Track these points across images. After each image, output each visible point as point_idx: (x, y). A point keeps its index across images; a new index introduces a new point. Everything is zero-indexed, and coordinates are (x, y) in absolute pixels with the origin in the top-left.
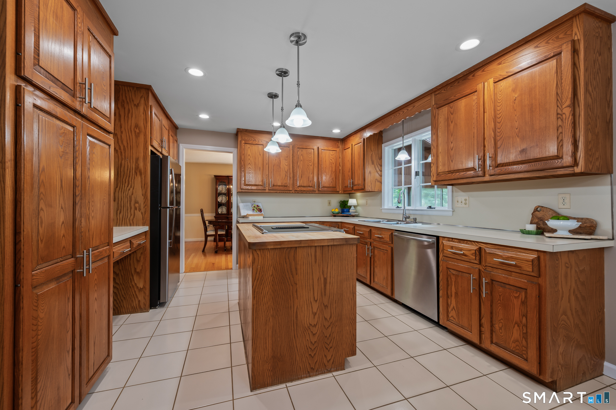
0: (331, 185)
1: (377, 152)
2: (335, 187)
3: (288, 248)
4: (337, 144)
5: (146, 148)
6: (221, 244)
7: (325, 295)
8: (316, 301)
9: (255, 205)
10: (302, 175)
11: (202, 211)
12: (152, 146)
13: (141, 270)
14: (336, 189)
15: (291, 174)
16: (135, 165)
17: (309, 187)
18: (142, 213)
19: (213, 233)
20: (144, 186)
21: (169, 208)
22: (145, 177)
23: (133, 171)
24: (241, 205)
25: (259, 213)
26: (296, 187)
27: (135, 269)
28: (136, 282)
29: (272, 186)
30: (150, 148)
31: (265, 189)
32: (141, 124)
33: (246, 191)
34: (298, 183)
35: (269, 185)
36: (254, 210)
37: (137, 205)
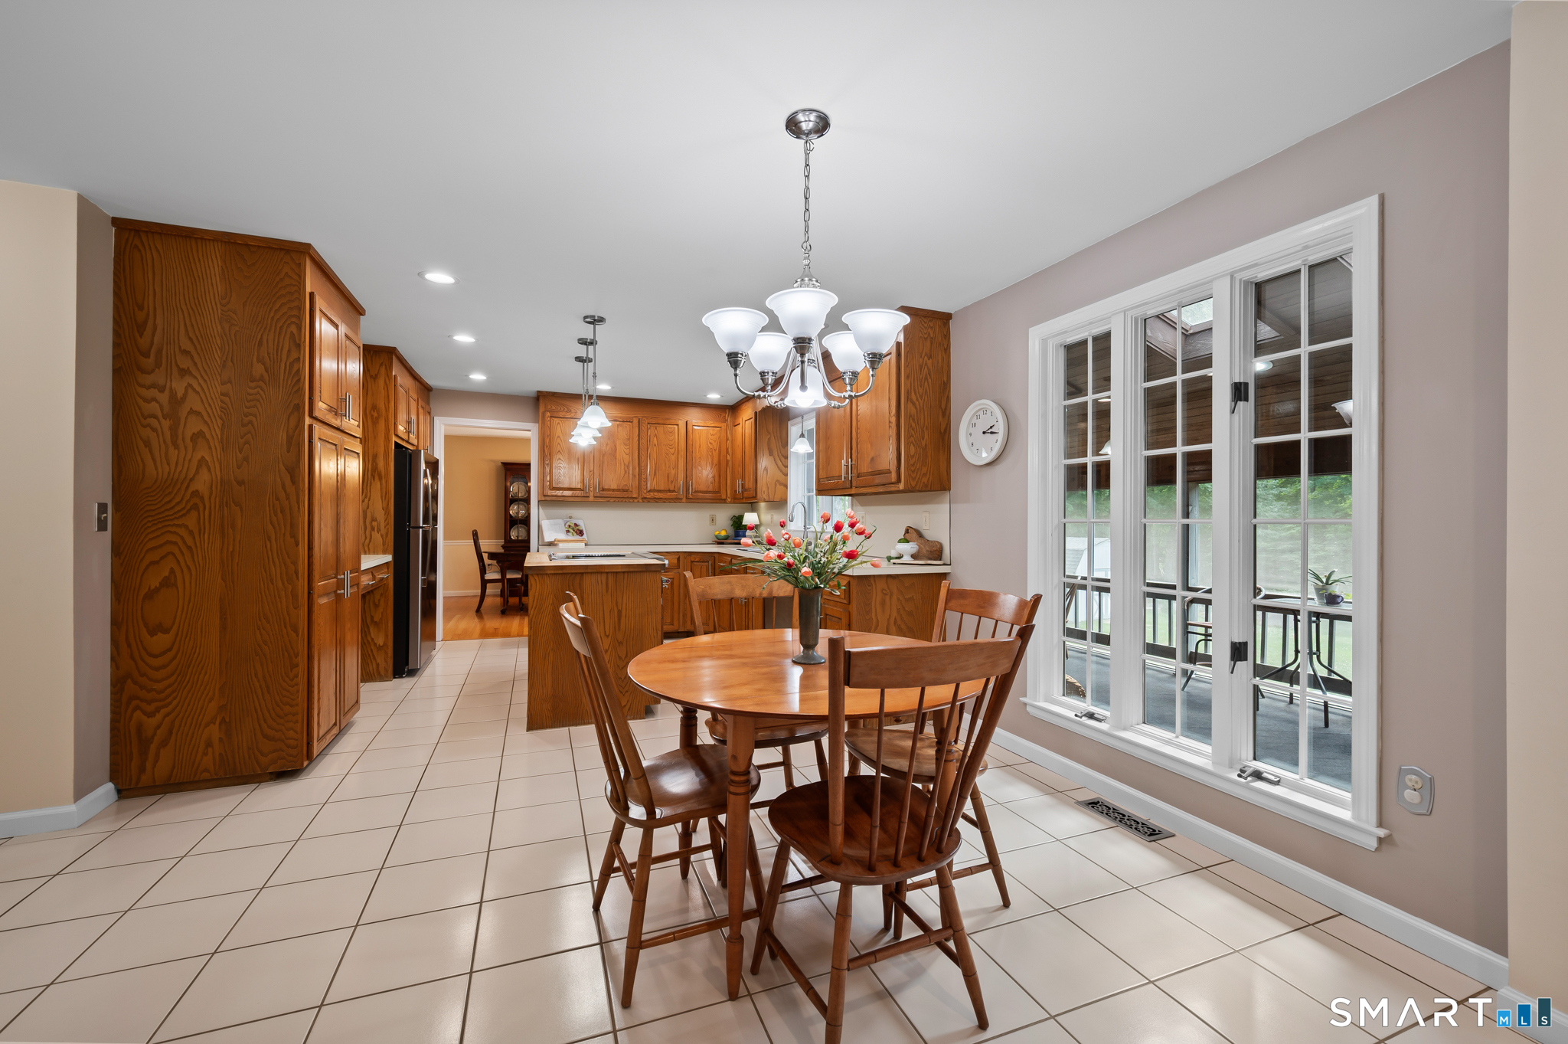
0: (711, 489)
1: (779, 435)
2: (718, 492)
3: (572, 573)
4: (723, 414)
5: (387, 439)
6: (514, 600)
7: (619, 630)
8: (608, 636)
9: (572, 523)
10: (655, 470)
11: (475, 535)
12: (397, 436)
13: (381, 619)
14: (721, 496)
15: (635, 469)
16: (372, 464)
17: (670, 491)
18: (382, 536)
19: (497, 576)
20: (384, 496)
21: (422, 527)
22: (386, 482)
23: (370, 474)
24: (545, 523)
25: (578, 537)
26: (645, 491)
27: (372, 617)
28: (373, 637)
29: (600, 491)
30: (394, 439)
31: (588, 495)
32: (381, 405)
33: (554, 498)
34: (649, 485)
35: (595, 489)
36: (568, 531)
37: (375, 524)
